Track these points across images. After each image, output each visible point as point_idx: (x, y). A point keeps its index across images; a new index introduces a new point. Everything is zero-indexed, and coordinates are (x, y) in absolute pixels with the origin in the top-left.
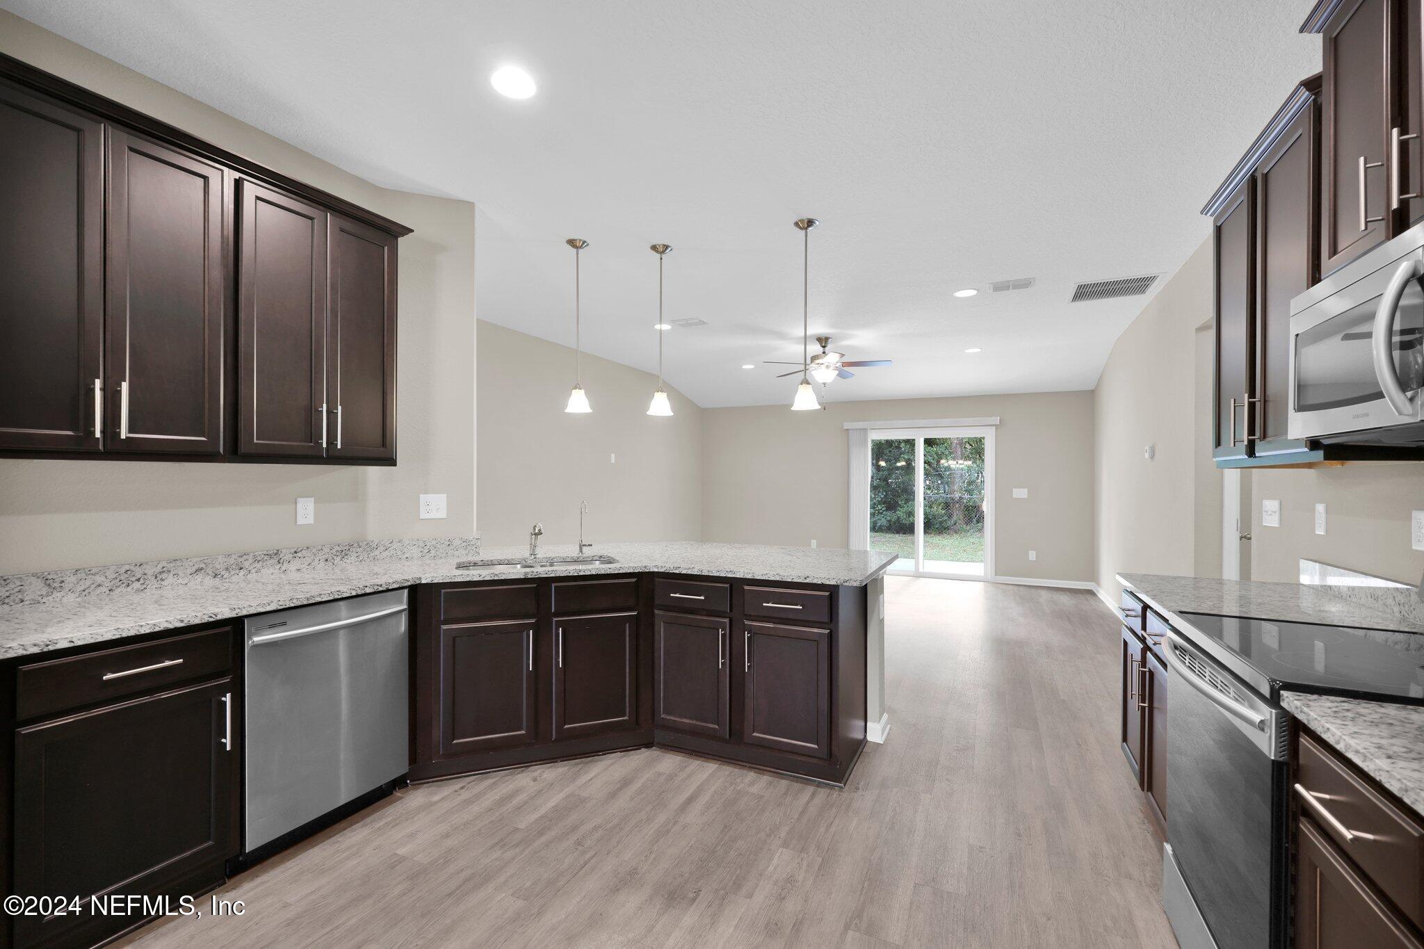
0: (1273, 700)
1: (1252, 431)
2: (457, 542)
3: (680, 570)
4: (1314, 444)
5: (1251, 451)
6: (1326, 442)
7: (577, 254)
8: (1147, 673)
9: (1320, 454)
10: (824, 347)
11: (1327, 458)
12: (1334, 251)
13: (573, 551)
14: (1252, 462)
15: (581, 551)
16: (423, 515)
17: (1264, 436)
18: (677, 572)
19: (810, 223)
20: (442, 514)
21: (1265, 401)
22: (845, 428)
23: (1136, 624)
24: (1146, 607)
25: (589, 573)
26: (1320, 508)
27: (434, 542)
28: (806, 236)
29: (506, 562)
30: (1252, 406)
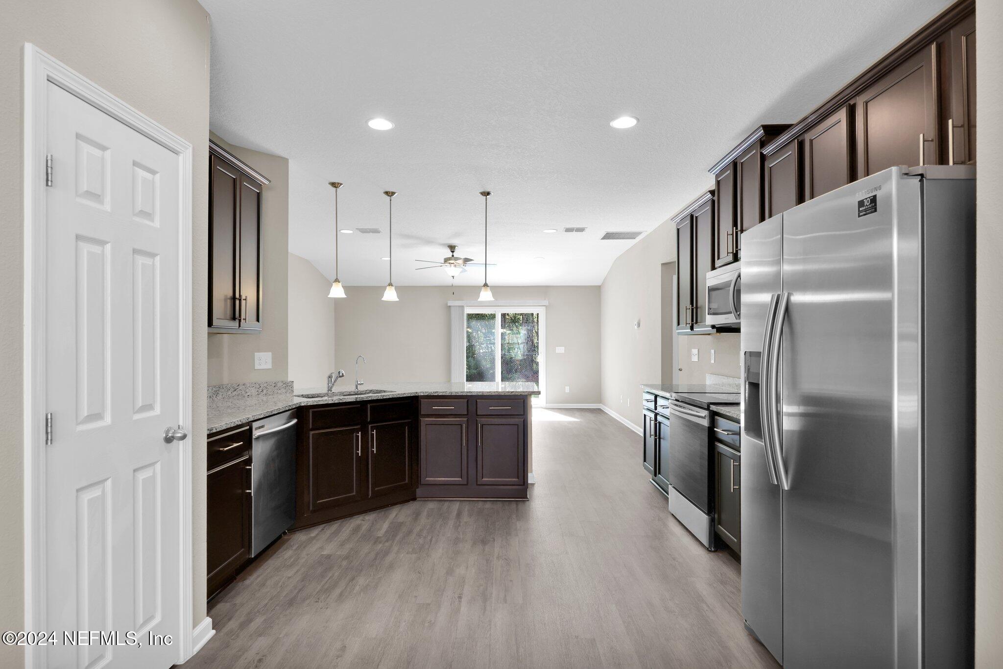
0: (708, 409)
1: (692, 320)
2: (280, 384)
3: (438, 393)
4: (713, 327)
5: (692, 328)
6: (717, 326)
7: (336, 192)
8: (658, 424)
9: (715, 330)
10: (453, 252)
11: (717, 331)
12: (719, 258)
13: (352, 389)
14: (692, 332)
15: (357, 388)
16: (257, 367)
17: (697, 323)
18: (436, 394)
19: (488, 194)
20: (269, 366)
21: (697, 308)
22: (449, 305)
23: (651, 405)
24: (656, 396)
25: (388, 397)
26: (713, 351)
27: (265, 385)
28: (486, 200)
29: (316, 396)
30: (692, 310)
